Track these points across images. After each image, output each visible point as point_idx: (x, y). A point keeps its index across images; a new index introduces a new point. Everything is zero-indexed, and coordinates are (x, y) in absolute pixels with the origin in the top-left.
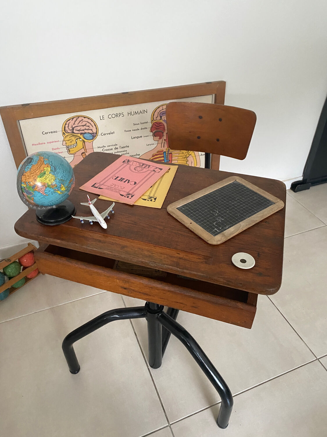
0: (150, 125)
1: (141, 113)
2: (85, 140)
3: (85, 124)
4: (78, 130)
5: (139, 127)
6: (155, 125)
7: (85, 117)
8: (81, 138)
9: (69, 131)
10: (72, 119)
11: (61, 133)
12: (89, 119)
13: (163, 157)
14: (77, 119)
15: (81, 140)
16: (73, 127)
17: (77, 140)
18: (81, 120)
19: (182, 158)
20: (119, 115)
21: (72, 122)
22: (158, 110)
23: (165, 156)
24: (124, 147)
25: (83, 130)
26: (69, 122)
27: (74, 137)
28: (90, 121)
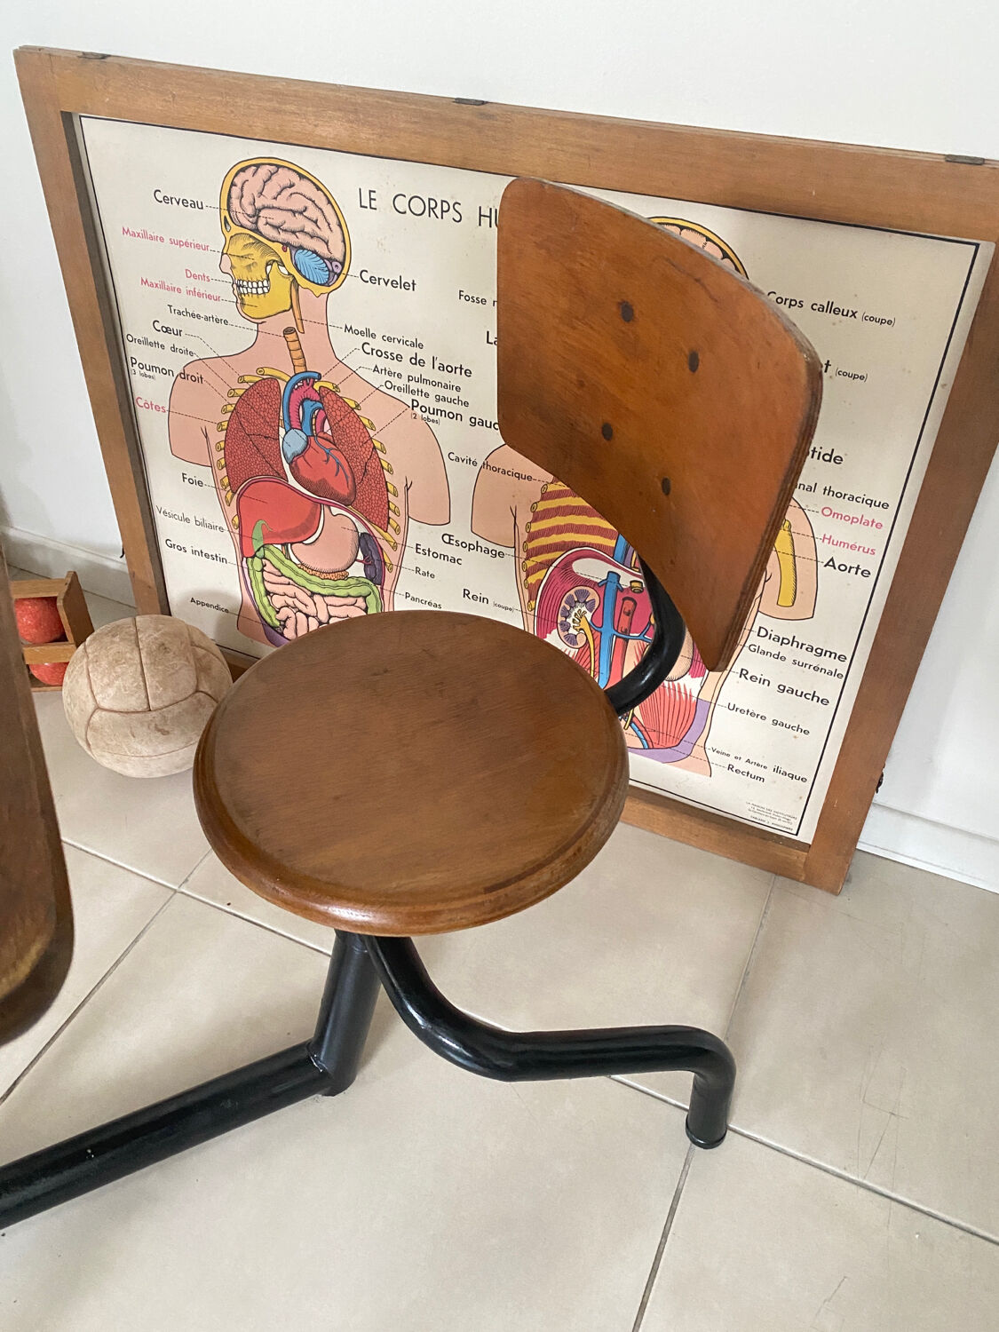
2: (300, 279)
3: (301, 208)
4: (273, 226)
8: (283, 265)
9: (243, 220)
10: (253, 169)
11: (212, 218)
12: (318, 189)
14: (272, 174)
15: (282, 269)
16: (257, 204)
17: (269, 267)
18: (288, 182)
20: (443, 211)
21: (253, 182)
24: (450, 369)
25: (294, 232)
26: (242, 176)
27: (259, 253)
28: (322, 202)
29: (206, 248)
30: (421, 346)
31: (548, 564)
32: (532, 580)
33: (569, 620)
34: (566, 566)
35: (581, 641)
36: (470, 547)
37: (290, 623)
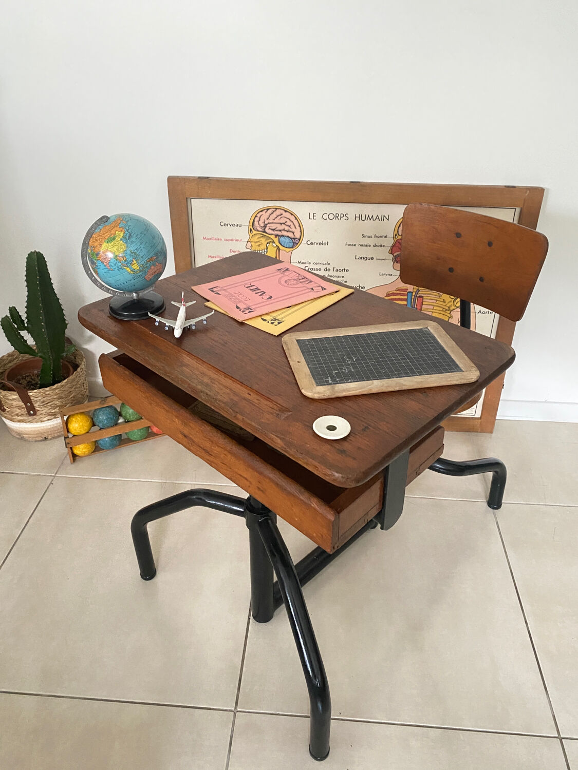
0: (390, 242)
1: (379, 219)
2: (281, 247)
3: (284, 222)
4: (272, 230)
5: (371, 241)
6: (399, 243)
7: (286, 211)
8: (274, 243)
9: (259, 228)
10: (266, 210)
11: (246, 229)
12: (292, 215)
13: (406, 300)
14: (274, 211)
15: (274, 244)
16: (266, 223)
17: (268, 245)
18: (280, 214)
19: (441, 309)
20: (341, 217)
21: (265, 215)
23: (409, 300)
24: (341, 270)
25: (280, 231)
26: (261, 213)
27: (264, 240)
28: (292, 218)
29: (241, 240)
30: (329, 264)
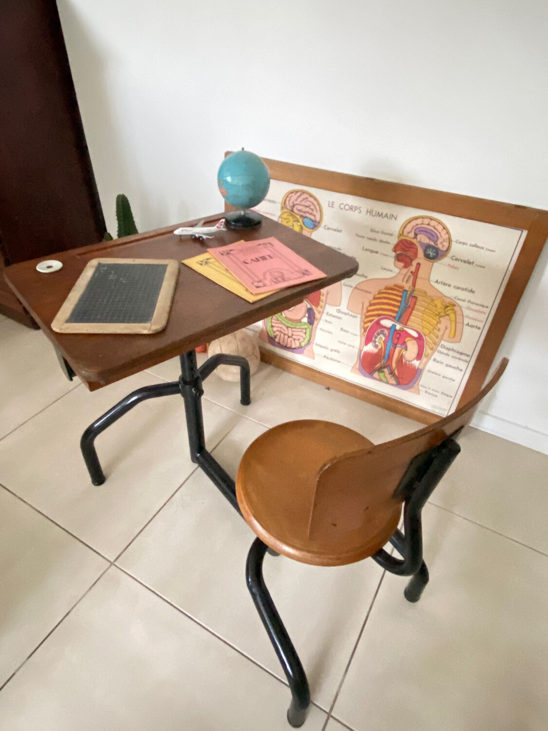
1: (387, 217)
2: (303, 226)
3: (309, 205)
4: (298, 210)
5: (378, 237)
6: (403, 243)
7: (311, 196)
8: (299, 222)
9: (288, 207)
10: (295, 193)
12: (315, 200)
13: (401, 297)
14: (301, 195)
15: (299, 224)
16: (294, 203)
17: (294, 223)
18: (306, 197)
19: (431, 312)
21: (294, 197)
22: (414, 223)
23: (404, 297)
25: (305, 212)
26: (291, 195)
27: (292, 218)
31: (371, 321)
32: (366, 326)
33: (377, 340)
34: (378, 322)
35: (380, 347)
36: (345, 314)
37: (278, 337)
